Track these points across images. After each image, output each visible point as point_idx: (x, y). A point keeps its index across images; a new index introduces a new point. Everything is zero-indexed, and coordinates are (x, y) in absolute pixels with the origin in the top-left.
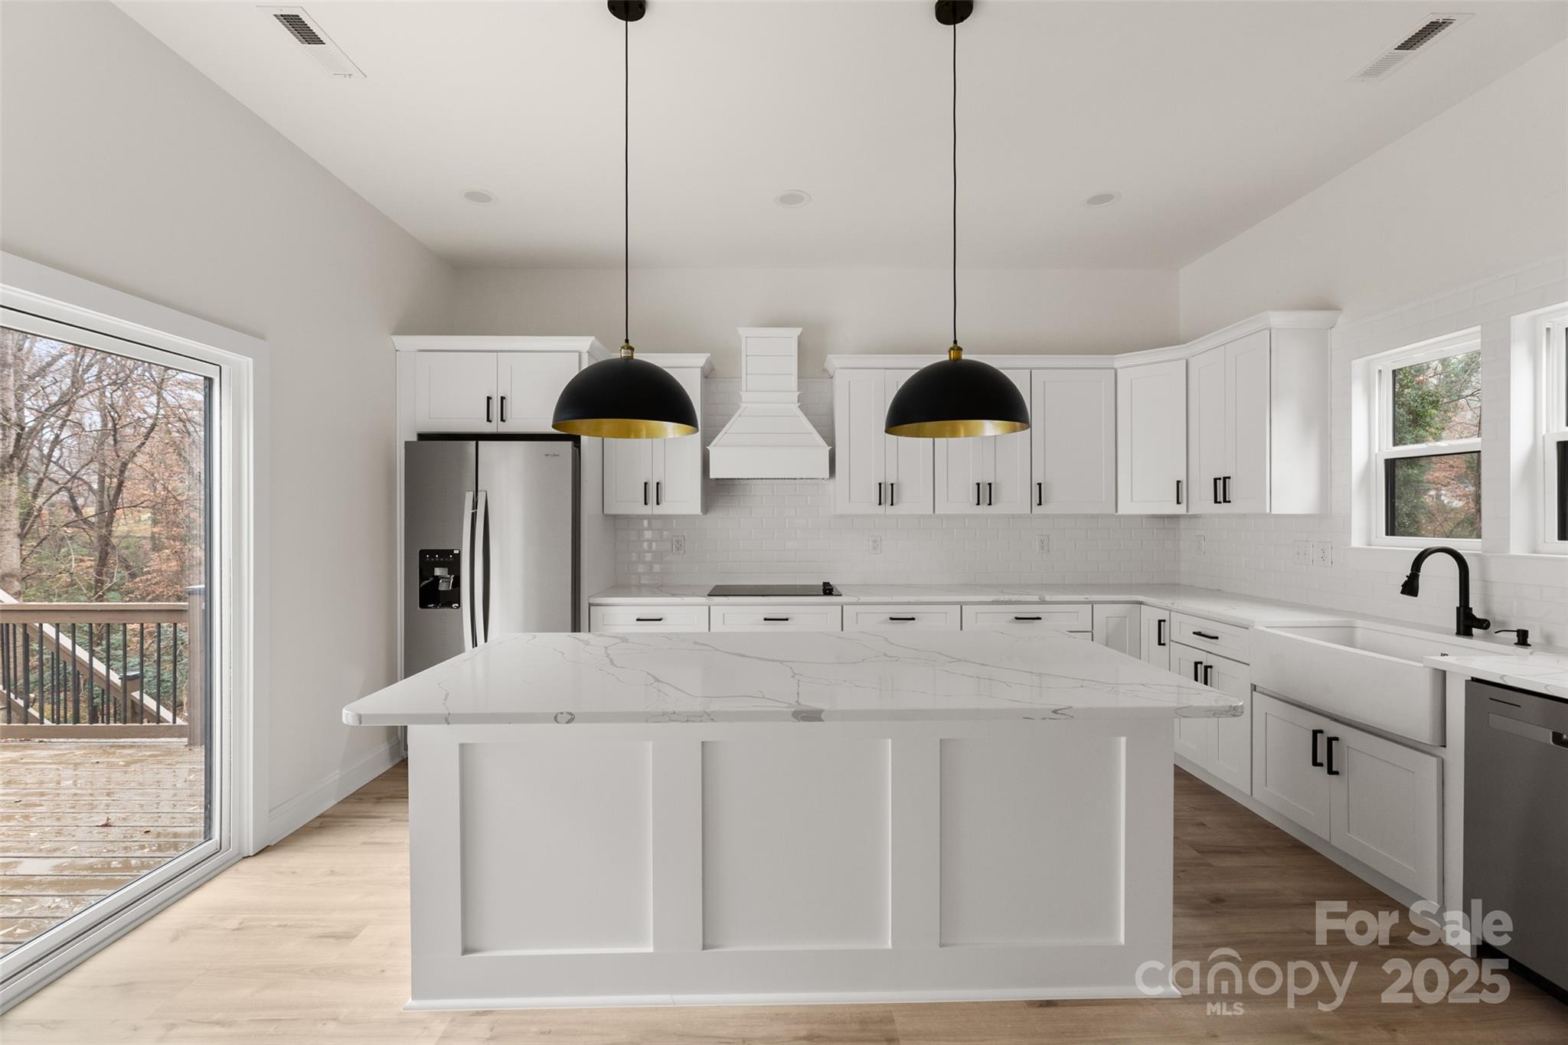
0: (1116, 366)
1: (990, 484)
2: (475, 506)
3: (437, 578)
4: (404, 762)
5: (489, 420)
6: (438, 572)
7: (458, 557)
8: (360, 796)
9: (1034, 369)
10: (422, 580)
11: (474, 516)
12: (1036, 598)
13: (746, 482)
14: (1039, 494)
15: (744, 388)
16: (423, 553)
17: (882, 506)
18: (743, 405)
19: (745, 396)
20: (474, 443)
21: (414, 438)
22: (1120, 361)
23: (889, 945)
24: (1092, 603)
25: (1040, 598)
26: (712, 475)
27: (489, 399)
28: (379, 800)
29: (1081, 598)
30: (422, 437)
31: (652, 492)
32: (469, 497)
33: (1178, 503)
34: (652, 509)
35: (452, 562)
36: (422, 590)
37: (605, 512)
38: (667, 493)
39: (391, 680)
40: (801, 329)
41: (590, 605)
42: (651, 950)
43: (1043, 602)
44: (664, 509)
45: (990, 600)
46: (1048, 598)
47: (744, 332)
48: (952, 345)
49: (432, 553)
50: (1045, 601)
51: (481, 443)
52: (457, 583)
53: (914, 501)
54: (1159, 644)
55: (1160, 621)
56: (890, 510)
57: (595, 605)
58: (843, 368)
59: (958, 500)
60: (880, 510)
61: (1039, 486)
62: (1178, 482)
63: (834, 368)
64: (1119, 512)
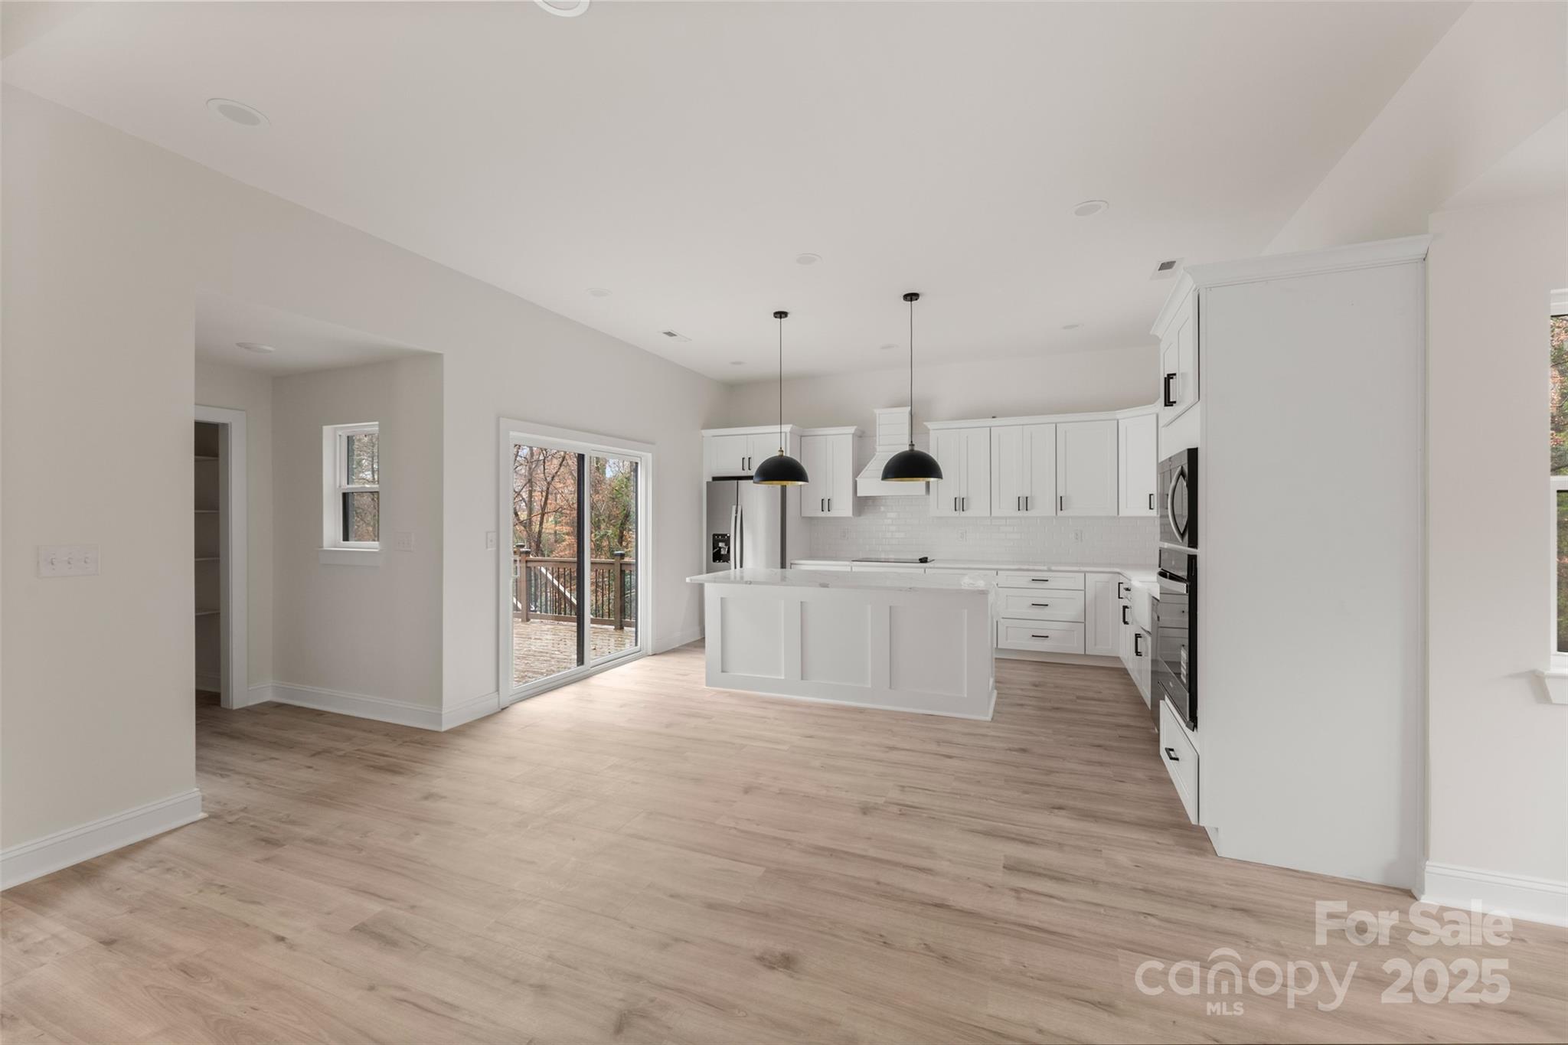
0: (1118, 417)
1: (1027, 498)
2: (737, 513)
3: (720, 548)
4: (704, 638)
5: (743, 469)
6: (721, 545)
7: (729, 537)
8: (688, 645)
9: (1058, 423)
10: (714, 549)
11: (736, 517)
12: (1045, 568)
14: (1061, 503)
15: (877, 443)
16: (714, 535)
17: (958, 511)
18: (877, 454)
19: (878, 448)
20: (736, 481)
21: (711, 480)
22: (1120, 414)
23: (870, 686)
24: (1085, 573)
26: (858, 495)
27: (743, 459)
28: (696, 647)
29: (1077, 569)
30: (715, 479)
31: (826, 504)
32: (734, 507)
33: (1150, 508)
34: (826, 514)
35: (726, 539)
36: (714, 554)
37: (801, 516)
38: (834, 505)
39: (701, 573)
40: (910, 408)
41: (791, 564)
42: (783, 678)
43: (1050, 570)
44: (833, 513)
45: (1016, 568)
46: (1053, 568)
47: (877, 411)
49: (718, 535)
51: (740, 481)
52: (729, 551)
53: (977, 508)
54: (1119, 598)
55: (1119, 583)
56: (963, 514)
57: (795, 564)
58: (934, 430)
59: (1006, 507)
60: (956, 514)
61: (1061, 497)
62: (1150, 495)
63: (929, 430)
64: (1120, 515)
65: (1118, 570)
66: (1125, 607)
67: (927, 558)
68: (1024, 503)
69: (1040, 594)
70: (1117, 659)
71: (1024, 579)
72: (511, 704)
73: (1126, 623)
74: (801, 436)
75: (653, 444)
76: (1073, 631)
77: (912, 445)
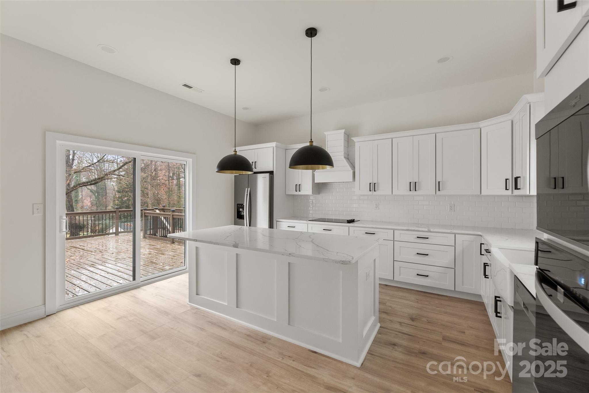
0: (480, 126)
1: (416, 182)
2: (247, 192)
3: (241, 212)
6: (241, 210)
7: (244, 206)
9: (437, 133)
10: (236, 212)
11: (247, 194)
12: (426, 230)
13: (332, 183)
14: (439, 186)
17: (372, 192)
22: (482, 124)
24: (455, 234)
25: (428, 230)
26: (315, 182)
27: (253, 162)
29: (449, 231)
31: (298, 187)
32: (247, 189)
33: (506, 189)
34: (298, 193)
36: (238, 215)
37: (286, 194)
38: (303, 187)
40: (344, 130)
41: (276, 222)
42: (226, 303)
44: (302, 193)
45: (406, 229)
46: (432, 230)
47: (326, 133)
48: (310, 140)
49: (239, 204)
50: (430, 231)
53: (384, 190)
54: (481, 254)
55: (481, 244)
56: (374, 193)
57: (278, 221)
58: (357, 142)
59: (402, 189)
60: (371, 193)
61: (439, 182)
62: (506, 180)
63: (355, 142)
64: (482, 194)
65: (480, 233)
66: (485, 265)
67: (354, 220)
68: (414, 186)
69: (423, 247)
70: (480, 296)
71: (412, 237)
72: (57, 312)
73: (486, 276)
74: (286, 150)
75: (195, 154)
76: (447, 274)
77: (311, 142)
